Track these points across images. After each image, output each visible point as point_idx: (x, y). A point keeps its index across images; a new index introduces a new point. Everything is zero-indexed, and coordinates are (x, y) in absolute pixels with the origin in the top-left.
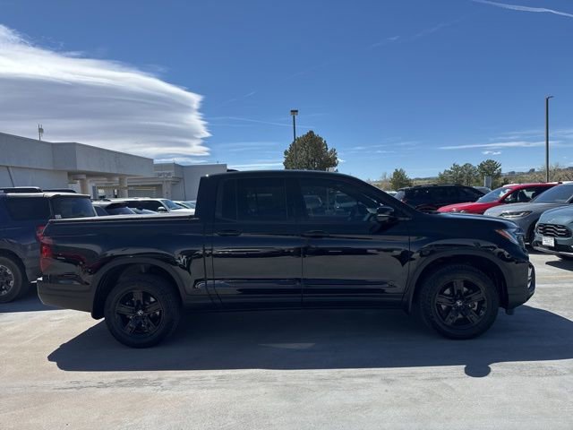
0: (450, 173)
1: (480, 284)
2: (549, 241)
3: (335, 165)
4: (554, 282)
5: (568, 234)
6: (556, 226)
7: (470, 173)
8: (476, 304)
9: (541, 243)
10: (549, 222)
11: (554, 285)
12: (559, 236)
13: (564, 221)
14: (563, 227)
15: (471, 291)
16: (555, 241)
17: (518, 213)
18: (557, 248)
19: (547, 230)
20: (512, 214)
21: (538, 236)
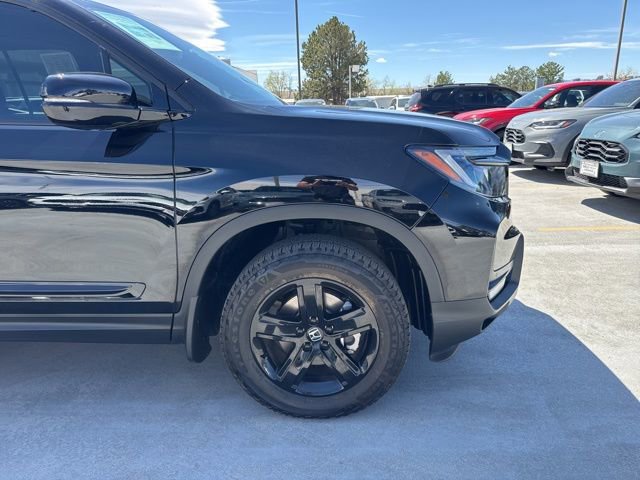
0: (504, 78)
1: (363, 293)
2: (590, 168)
3: (364, 63)
4: (585, 240)
5: (622, 156)
6: (605, 143)
7: (526, 79)
8: (357, 337)
9: (578, 170)
10: (596, 137)
11: (581, 249)
12: (610, 159)
13: (619, 134)
14: (617, 145)
15: (347, 305)
16: (600, 168)
17: (555, 123)
18: (602, 180)
19: (590, 150)
20: (547, 123)
21: (576, 159)
